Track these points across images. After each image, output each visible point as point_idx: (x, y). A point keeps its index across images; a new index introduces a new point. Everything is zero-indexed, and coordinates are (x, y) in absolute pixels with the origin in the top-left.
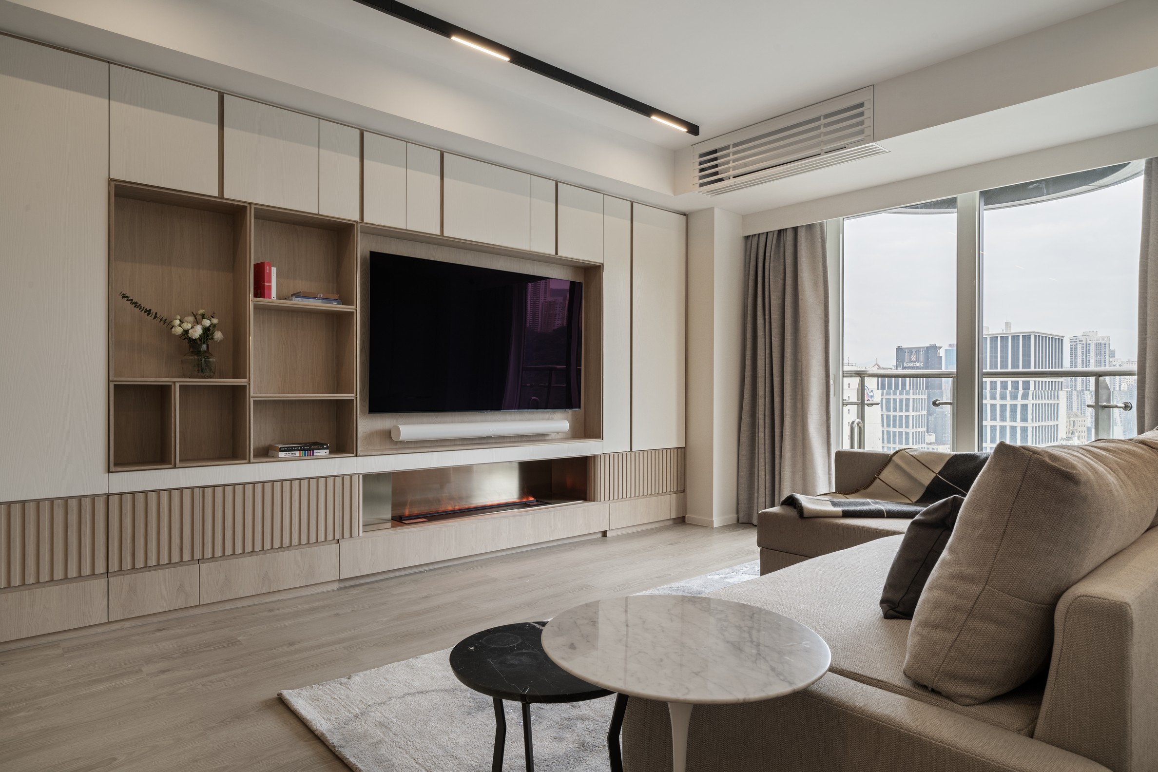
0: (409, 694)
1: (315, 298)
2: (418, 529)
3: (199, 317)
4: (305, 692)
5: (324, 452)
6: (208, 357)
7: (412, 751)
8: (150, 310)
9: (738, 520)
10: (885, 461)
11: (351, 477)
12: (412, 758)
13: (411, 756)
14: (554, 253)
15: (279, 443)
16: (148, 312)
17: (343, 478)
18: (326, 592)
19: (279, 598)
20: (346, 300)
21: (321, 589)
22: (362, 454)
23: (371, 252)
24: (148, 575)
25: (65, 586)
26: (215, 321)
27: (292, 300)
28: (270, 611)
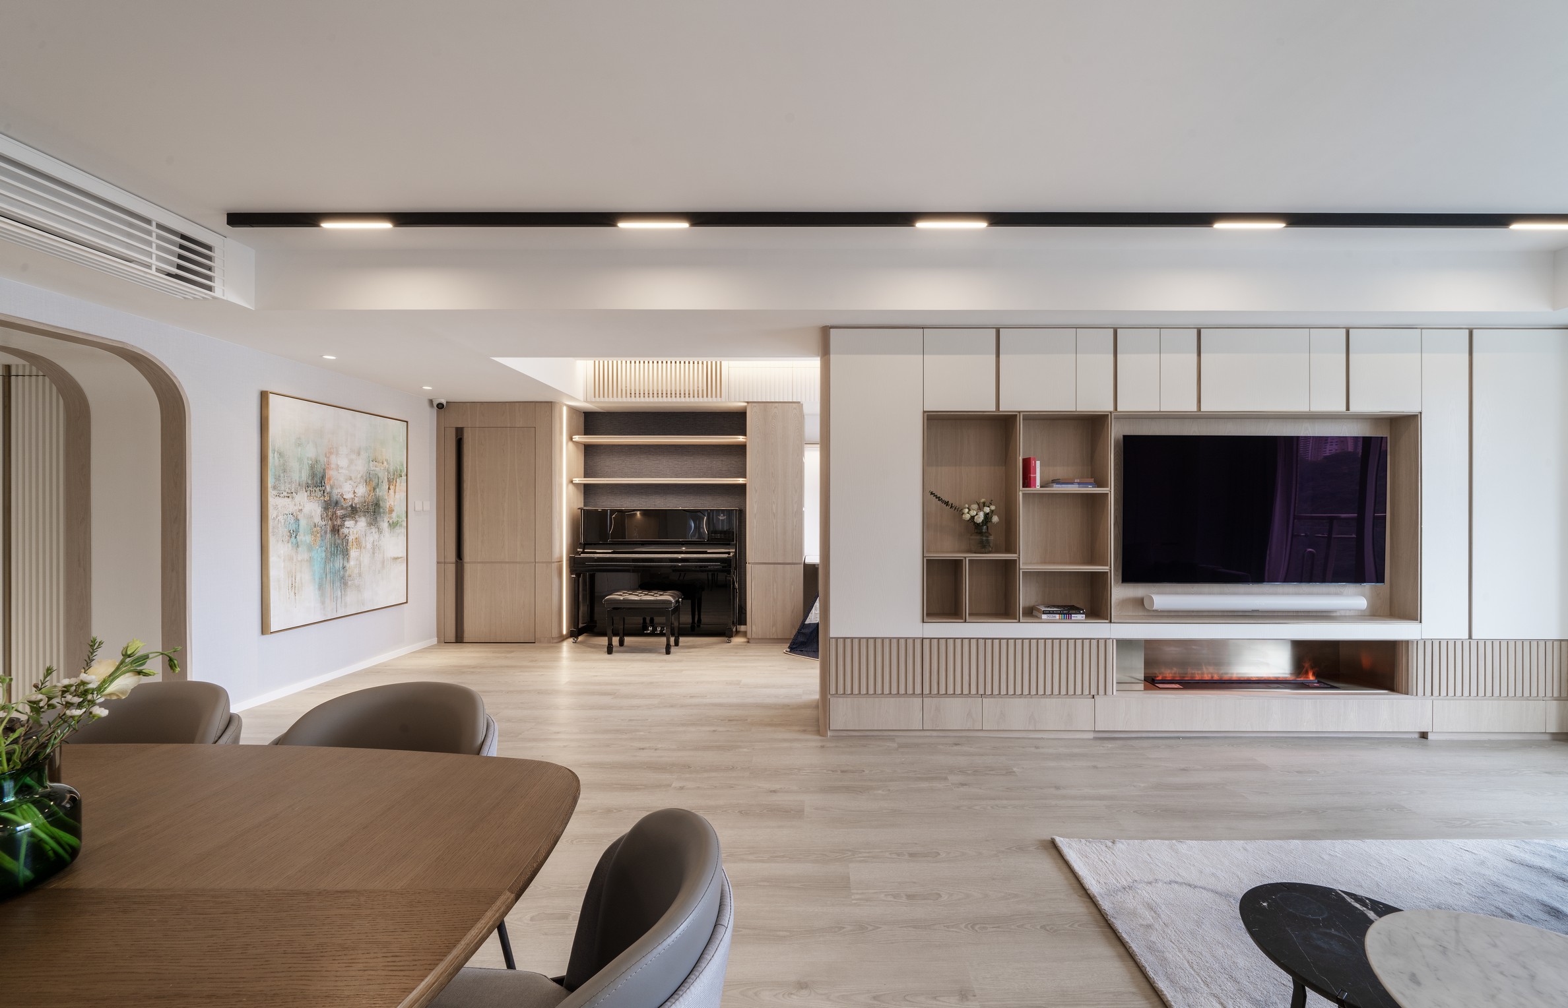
0: (1176, 882)
1: (1072, 483)
2: (1173, 696)
3: (981, 505)
4: (1075, 843)
5: (1081, 617)
6: (987, 537)
7: (1184, 951)
8: (948, 502)
11: (1106, 641)
12: (1186, 959)
13: (1184, 956)
14: (1344, 409)
15: (1042, 606)
16: (947, 503)
17: (1098, 641)
18: (1083, 739)
19: (1043, 737)
20: (1100, 483)
21: (1078, 736)
22: (1116, 621)
23: (1124, 436)
24: (947, 700)
25: (898, 699)
26: (993, 508)
27: (1052, 487)
28: (1037, 748)
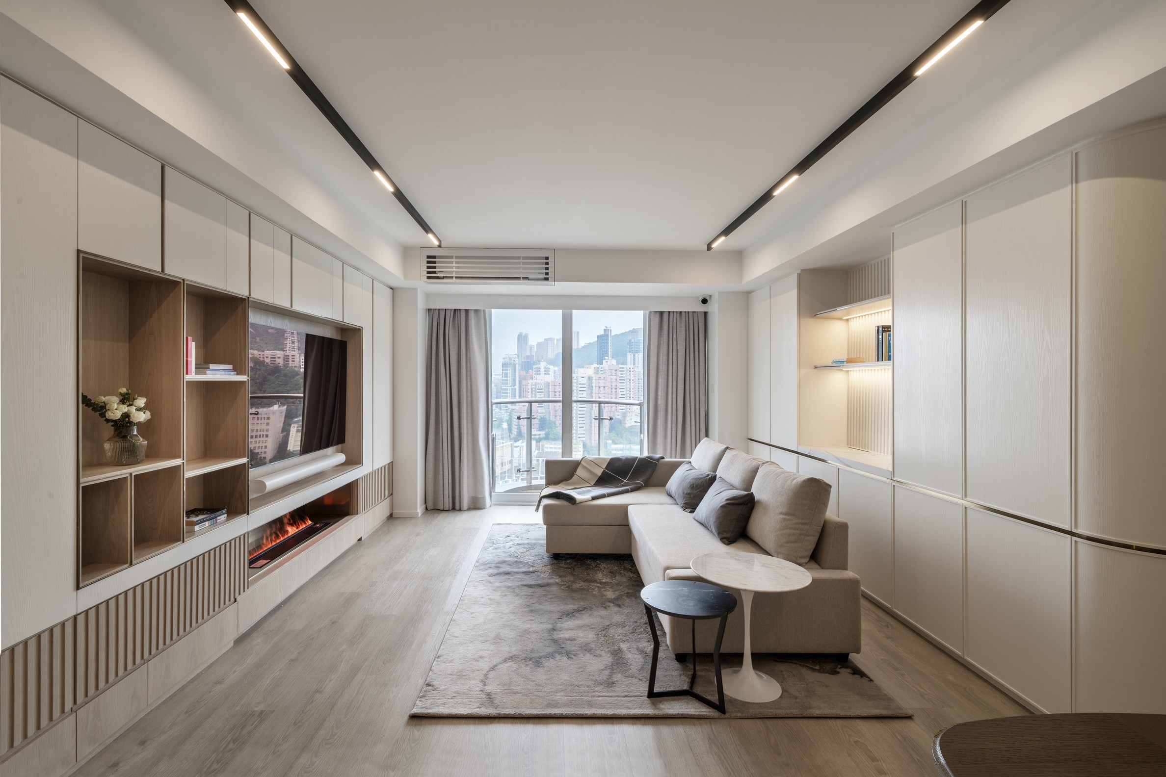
3: (123, 396)
6: (138, 441)
9: (427, 509)
10: (577, 464)
11: (245, 536)
14: (342, 319)
17: (240, 538)
19: (199, 672)
21: (224, 650)
22: (252, 509)
24: (109, 692)
